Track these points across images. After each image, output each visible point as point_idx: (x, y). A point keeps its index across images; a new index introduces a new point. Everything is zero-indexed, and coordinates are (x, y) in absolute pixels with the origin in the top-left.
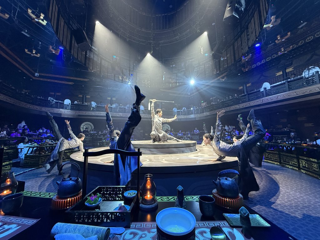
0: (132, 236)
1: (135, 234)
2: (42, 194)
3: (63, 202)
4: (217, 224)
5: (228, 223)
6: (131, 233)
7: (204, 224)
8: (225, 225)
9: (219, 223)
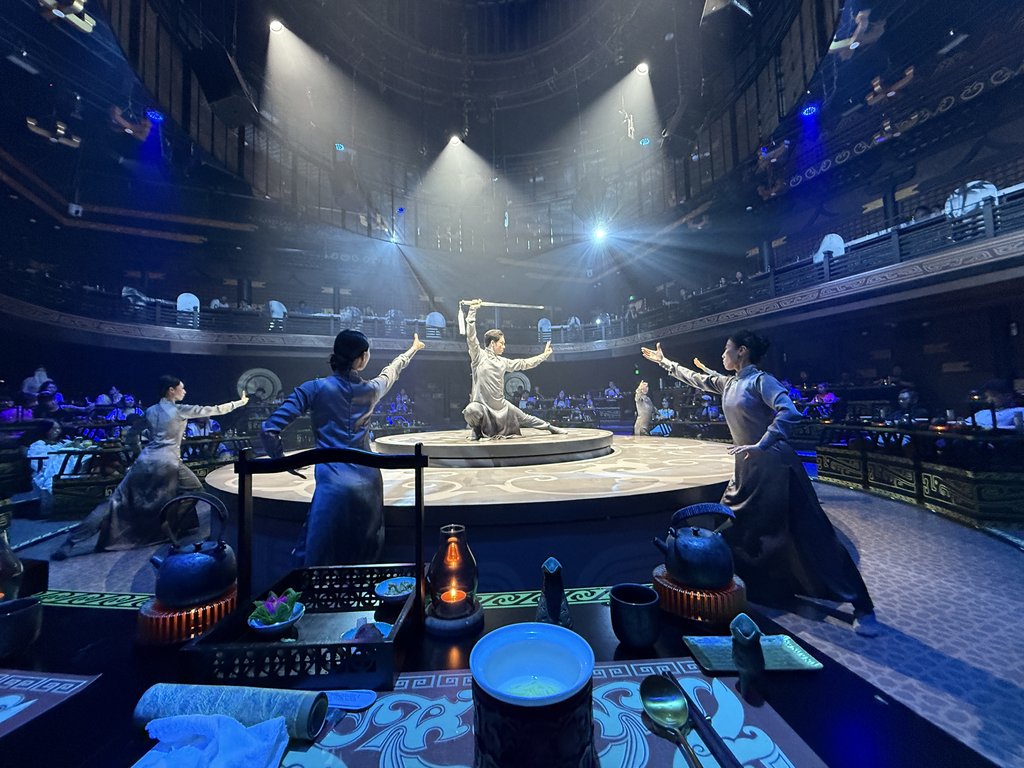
0: (399, 713)
1: (408, 709)
2: (107, 600)
3: (176, 620)
4: (662, 666)
5: (697, 662)
6: (395, 707)
7: (623, 669)
8: (687, 669)
9: (670, 666)
